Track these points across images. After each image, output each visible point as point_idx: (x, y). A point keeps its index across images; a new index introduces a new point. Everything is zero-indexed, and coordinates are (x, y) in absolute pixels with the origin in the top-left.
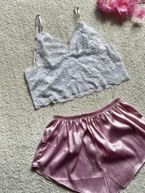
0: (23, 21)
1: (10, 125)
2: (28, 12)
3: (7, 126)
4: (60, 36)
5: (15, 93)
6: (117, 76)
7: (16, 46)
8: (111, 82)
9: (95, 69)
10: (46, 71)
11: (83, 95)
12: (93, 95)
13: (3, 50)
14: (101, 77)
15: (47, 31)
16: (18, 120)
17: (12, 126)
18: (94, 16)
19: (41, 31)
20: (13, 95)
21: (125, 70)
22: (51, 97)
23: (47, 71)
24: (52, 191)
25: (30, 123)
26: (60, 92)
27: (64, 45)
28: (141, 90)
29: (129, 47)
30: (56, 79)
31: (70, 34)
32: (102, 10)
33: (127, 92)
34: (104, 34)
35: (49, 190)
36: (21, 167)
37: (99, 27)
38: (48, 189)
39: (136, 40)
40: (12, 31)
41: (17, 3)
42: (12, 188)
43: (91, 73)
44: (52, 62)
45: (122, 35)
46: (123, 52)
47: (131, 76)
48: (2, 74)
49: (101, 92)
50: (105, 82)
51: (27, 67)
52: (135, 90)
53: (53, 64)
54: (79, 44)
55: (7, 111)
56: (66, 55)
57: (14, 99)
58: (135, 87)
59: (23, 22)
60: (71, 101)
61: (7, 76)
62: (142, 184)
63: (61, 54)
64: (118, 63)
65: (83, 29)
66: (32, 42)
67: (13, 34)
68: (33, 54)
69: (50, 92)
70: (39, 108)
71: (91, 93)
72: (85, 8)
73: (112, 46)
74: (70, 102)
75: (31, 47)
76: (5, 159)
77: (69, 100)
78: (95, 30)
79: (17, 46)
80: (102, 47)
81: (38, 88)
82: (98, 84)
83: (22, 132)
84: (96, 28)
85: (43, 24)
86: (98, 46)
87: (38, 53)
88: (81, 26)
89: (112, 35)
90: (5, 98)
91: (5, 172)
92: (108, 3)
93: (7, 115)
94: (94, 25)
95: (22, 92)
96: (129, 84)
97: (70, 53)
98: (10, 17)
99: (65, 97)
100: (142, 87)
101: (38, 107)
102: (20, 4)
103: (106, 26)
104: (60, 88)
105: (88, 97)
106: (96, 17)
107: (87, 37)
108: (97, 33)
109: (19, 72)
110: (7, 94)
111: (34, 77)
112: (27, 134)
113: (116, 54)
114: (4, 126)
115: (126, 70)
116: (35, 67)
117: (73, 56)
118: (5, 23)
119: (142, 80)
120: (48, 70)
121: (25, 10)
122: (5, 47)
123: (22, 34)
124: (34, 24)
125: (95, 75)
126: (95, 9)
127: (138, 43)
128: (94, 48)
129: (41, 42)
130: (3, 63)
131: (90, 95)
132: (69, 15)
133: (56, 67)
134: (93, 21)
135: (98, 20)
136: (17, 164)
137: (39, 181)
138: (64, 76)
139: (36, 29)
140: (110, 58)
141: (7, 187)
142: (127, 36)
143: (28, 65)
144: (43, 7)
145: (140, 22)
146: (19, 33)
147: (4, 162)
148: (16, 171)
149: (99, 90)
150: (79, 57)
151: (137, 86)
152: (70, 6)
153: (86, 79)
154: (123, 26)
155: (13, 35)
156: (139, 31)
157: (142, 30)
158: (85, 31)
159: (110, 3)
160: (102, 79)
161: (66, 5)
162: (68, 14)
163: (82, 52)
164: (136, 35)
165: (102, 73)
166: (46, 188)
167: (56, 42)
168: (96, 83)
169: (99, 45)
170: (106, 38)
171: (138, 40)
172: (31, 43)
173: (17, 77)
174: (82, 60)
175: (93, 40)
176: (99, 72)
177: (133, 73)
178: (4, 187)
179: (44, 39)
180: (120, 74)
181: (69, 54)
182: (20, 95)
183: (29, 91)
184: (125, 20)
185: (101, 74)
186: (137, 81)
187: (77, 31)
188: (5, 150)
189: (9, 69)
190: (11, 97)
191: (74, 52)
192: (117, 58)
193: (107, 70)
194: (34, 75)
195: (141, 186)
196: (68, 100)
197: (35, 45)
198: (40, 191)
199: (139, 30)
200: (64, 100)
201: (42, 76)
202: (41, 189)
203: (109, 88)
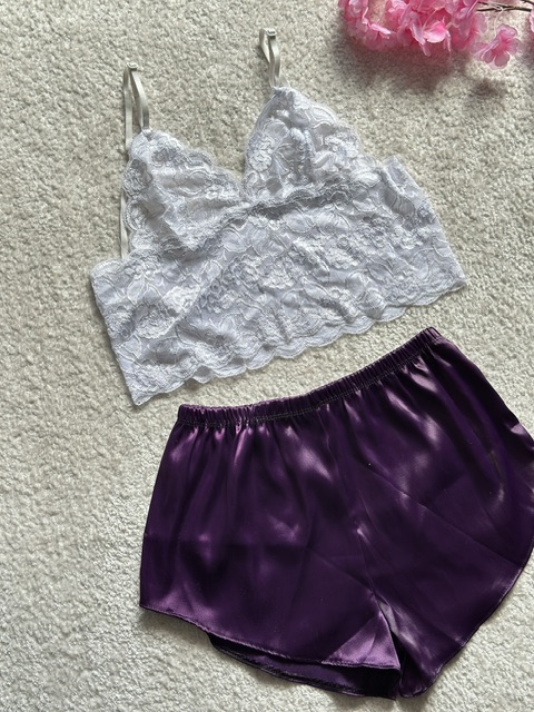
0: (76, 93)
1: (47, 468)
2: (93, 61)
3: (34, 469)
4: (213, 141)
5: (60, 352)
6: (422, 274)
7: (56, 184)
8: (402, 297)
9: (341, 256)
10: (167, 269)
11: (300, 350)
12: (339, 347)
13: (10, 199)
14: (365, 280)
15: (164, 126)
16: (73, 449)
17: (55, 468)
18: (330, 64)
19: (142, 125)
20: (51, 359)
21: (449, 253)
22: (187, 363)
23: (170, 269)
24: (203, 695)
25: (118, 456)
26: (218, 342)
27: (226, 171)
28: (510, 325)
29: (461, 169)
30: (203, 297)
31: (248, 130)
32: (360, 40)
33: (461, 331)
34: (371, 126)
35: (195, 694)
36: (91, 615)
37: (350, 101)
38: (190, 690)
39: (486, 143)
40: (40, 131)
41: (55, 29)
42: (60, 689)
43: (327, 269)
44: (185, 235)
45: (435, 126)
46: (442, 189)
47: (474, 274)
48: (12, 287)
49: (365, 337)
50: (378, 298)
51: (98, 259)
52: (489, 325)
53: (191, 243)
54: (279, 166)
55: (32, 416)
56: (237, 208)
57: (56, 373)
58: (491, 312)
59: (77, 97)
60: (260, 371)
61: (28, 293)
62: (525, 659)
63: (219, 205)
64: (423, 231)
65: (292, 114)
66: (112, 167)
67: (45, 141)
68: (119, 208)
69: (183, 344)
70: (146, 404)
71: (329, 339)
72: (298, 37)
73: (398, 170)
74: (256, 378)
75: (108, 184)
76: (34, 589)
77: (251, 368)
78: (338, 112)
79: (61, 183)
80: (364, 174)
81: (139, 330)
82: (356, 306)
83: (88, 491)
84: (340, 107)
85: (149, 101)
86: (349, 171)
87: (135, 206)
88: (285, 100)
89: (400, 129)
90: (26, 371)
91: (34, 635)
92: (381, 13)
93: (33, 430)
94: (334, 95)
95: (82, 347)
96: (466, 303)
97: (250, 202)
98: (30, 80)
99: (238, 361)
100: (515, 312)
101: (141, 397)
102: (66, 33)
103: (377, 97)
104: (221, 328)
105: (320, 357)
106: (339, 67)
107: (309, 141)
108: (343, 123)
109: (72, 277)
110: (30, 358)
111: (123, 290)
112: (106, 496)
113: (415, 198)
114: (23, 470)
115: (454, 252)
116: (126, 258)
117: (261, 209)
118: (15, 103)
119: (511, 286)
120: (174, 265)
121: (84, 55)
122: (17, 189)
123: (75, 141)
124: (118, 102)
125: (343, 276)
126: (334, 37)
127: (492, 155)
128: (336, 180)
129: (145, 164)
130: (12, 248)
131: (326, 347)
132: (242, 65)
133: (200, 254)
134: (329, 83)
135: (347, 79)
136: (77, 603)
137: (156, 661)
138: (231, 285)
139: (124, 121)
140: (395, 211)
141: (44, 688)
142: (453, 132)
143: (102, 250)
144: (149, 40)
145: (498, 78)
146: (66, 138)
147: (30, 600)
148: (74, 630)
149: (358, 331)
150: (281, 214)
151: (495, 310)
152: (243, 33)
153: (310, 292)
154: (439, 96)
155: (45, 144)
156: (496, 111)
157: (506, 106)
158: (300, 121)
159: (388, 14)
160: (369, 289)
161: (228, 30)
162: (236, 62)
163: (292, 196)
164: (487, 126)
165: (367, 266)
166: (184, 686)
167: (199, 165)
168: (347, 305)
169: (354, 168)
170: (377, 143)
171: (495, 142)
172: (109, 170)
173: (66, 294)
174: (295, 223)
175: (331, 150)
176: (355, 263)
177: (480, 263)
178: (34, 689)
179: (156, 153)
180: (431, 267)
181: (247, 205)
182: (77, 358)
183: (109, 342)
184: (445, 72)
185: (365, 273)
186: (494, 291)
187: (272, 119)
188: (33, 557)
189: (35, 267)
190: (46, 368)
191: (265, 197)
192: (419, 211)
193: (385, 255)
194: (125, 286)
195: (521, 668)
196: (248, 370)
197: (123, 179)
198: (162, 699)
199: (495, 105)
200: (234, 372)
201: (151, 288)
202: (164, 690)
203: (394, 321)
